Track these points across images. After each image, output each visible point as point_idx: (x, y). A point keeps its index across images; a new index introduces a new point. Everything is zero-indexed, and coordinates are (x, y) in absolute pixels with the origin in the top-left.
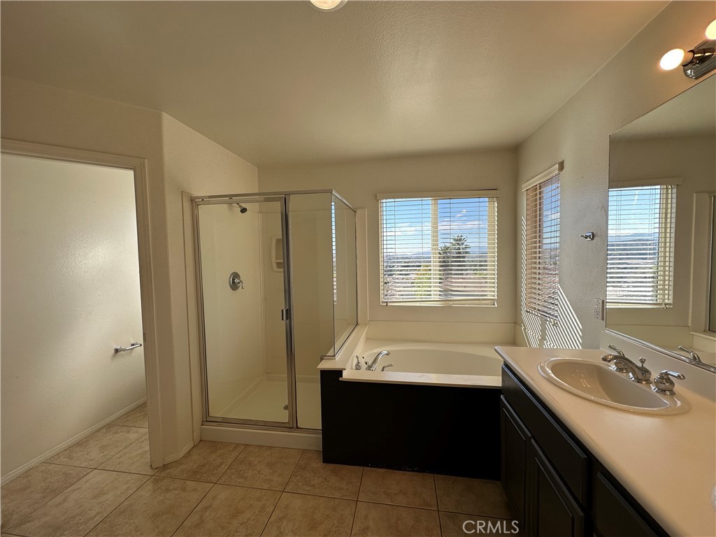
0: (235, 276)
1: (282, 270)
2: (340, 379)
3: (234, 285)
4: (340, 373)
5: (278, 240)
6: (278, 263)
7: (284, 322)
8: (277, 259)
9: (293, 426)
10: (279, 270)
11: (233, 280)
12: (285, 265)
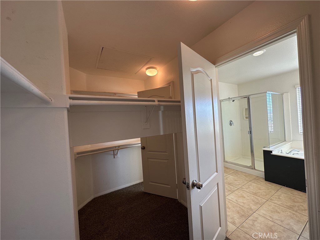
0: (231, 121)
1: (248, 119)
2: (271, 154)
3: (231, 124)
4: (271, 152)
5: (246, 109)
6: (246, 117)
7: (249, 135)
8: (245, 115)
9: (253, 167)
10: (246, 119)
11: (230, 122)
12: (249, 117)
